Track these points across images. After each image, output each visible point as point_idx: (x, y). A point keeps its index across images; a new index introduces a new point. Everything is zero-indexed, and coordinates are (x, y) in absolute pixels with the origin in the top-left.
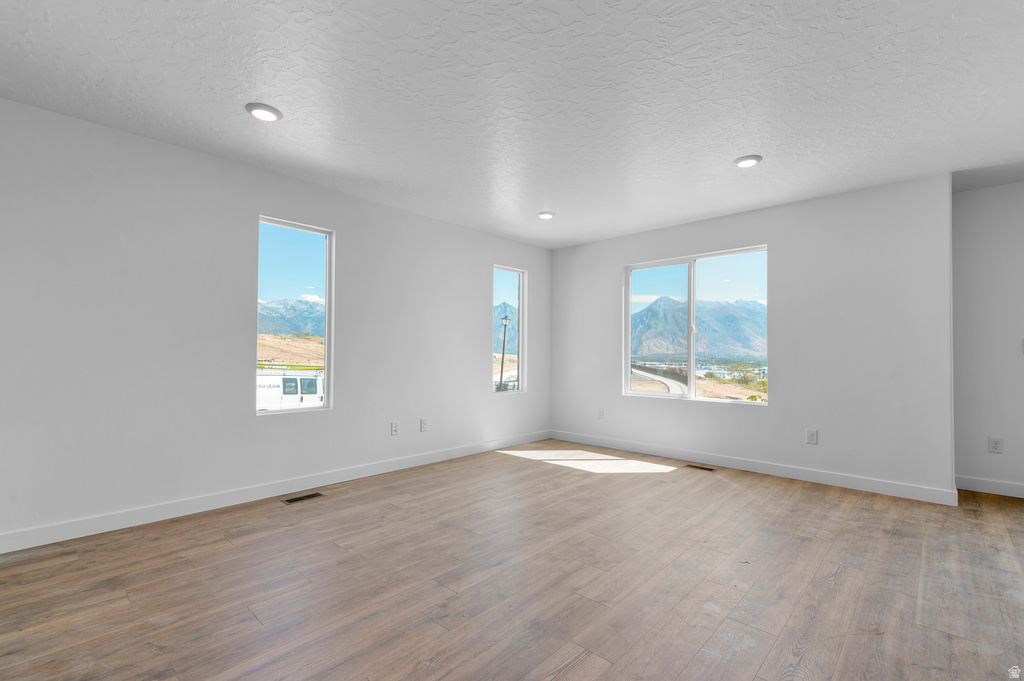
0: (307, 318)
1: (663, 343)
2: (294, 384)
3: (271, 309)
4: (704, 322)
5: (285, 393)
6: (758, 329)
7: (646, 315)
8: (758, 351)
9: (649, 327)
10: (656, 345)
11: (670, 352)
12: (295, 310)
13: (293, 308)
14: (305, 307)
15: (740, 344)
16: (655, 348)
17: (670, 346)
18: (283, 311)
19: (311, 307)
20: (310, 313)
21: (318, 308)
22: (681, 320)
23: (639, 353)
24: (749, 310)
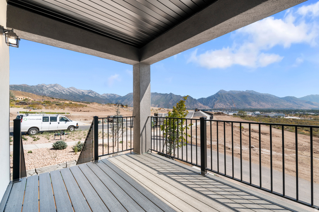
0: (113, 99)
1: (222, 104)
2: (47, 119)
3: (104, 97)
4: (235, 98)
5: (43, 121)
6: (253, 99)
7: (216, 96)
8: (254, 106)
9: (217, 99)
10: (219, 105)
11: (224, 107)
12: (110, 97)
13: (109, 96)
14: (113, 96)
15: (247, 105)
16: (219, 106)
17: (224, 105)
18: (107, 97)
19: (114, 95)
20: (114, 97)
21: (116, 96)
22: (227, 97)
23: (214, 108)
24: (250, 93)
